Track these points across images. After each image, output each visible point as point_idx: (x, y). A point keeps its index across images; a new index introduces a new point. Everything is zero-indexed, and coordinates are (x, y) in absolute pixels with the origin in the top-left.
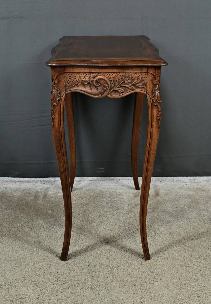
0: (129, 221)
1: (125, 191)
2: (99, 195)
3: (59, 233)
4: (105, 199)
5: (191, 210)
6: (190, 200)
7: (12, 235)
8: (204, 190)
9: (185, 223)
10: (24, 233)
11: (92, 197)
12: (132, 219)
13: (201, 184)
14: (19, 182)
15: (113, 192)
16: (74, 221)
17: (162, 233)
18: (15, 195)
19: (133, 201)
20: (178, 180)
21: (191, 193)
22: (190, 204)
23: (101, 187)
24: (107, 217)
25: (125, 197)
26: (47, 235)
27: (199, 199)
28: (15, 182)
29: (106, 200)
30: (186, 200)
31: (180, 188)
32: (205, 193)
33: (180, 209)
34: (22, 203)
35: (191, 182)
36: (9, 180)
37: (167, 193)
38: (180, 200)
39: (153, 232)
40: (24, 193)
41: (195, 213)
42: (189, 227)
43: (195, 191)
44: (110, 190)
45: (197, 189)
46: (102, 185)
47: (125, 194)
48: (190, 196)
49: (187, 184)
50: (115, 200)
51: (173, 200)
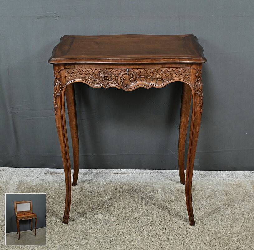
0: (163, 218)
1: (161, 186)
2: (134, 190)
3: (94, 229)
4: (140, 194)
5: (225, 208)
6: (226, 197)
7: (49, 230)
8: (241, 187)
9: (218, 222)
10: (60, 228)
11: (128, 192)
12: (166, 217)
13: (239, 179)
14: (56, 174)
15: (149, 186)
16: (109, 217)
17: (194, 232)
18: (52, 188)
19: (168, 197)
20: (215, 175)
21: (227, 189)
22: (226, 201)
23: (137, 181)
24: (141, 213)
25: (160, 192)
26: (82, 230)
27: (235, 196)
28: (52, 173)
29: (142, 195)
30: (222, 197)
31: (217, 184)
32: (241, 189)
33: (214, 207)
34: (58, 197)
35: (229, 177)
36: (46, 171)
37: (203, 189)
38: (215, 197)
39: (185, 230)
40: (61, 186)
41: (230, 212)
42: (222, 226)
43: (232, 188)
44: (145, 184)
45: (234, 185)
46: (138, 178)
47: (161, 189)
48: (226, 193)
49: (224, 179)
50: (150, 195)
51: (208, 197)
